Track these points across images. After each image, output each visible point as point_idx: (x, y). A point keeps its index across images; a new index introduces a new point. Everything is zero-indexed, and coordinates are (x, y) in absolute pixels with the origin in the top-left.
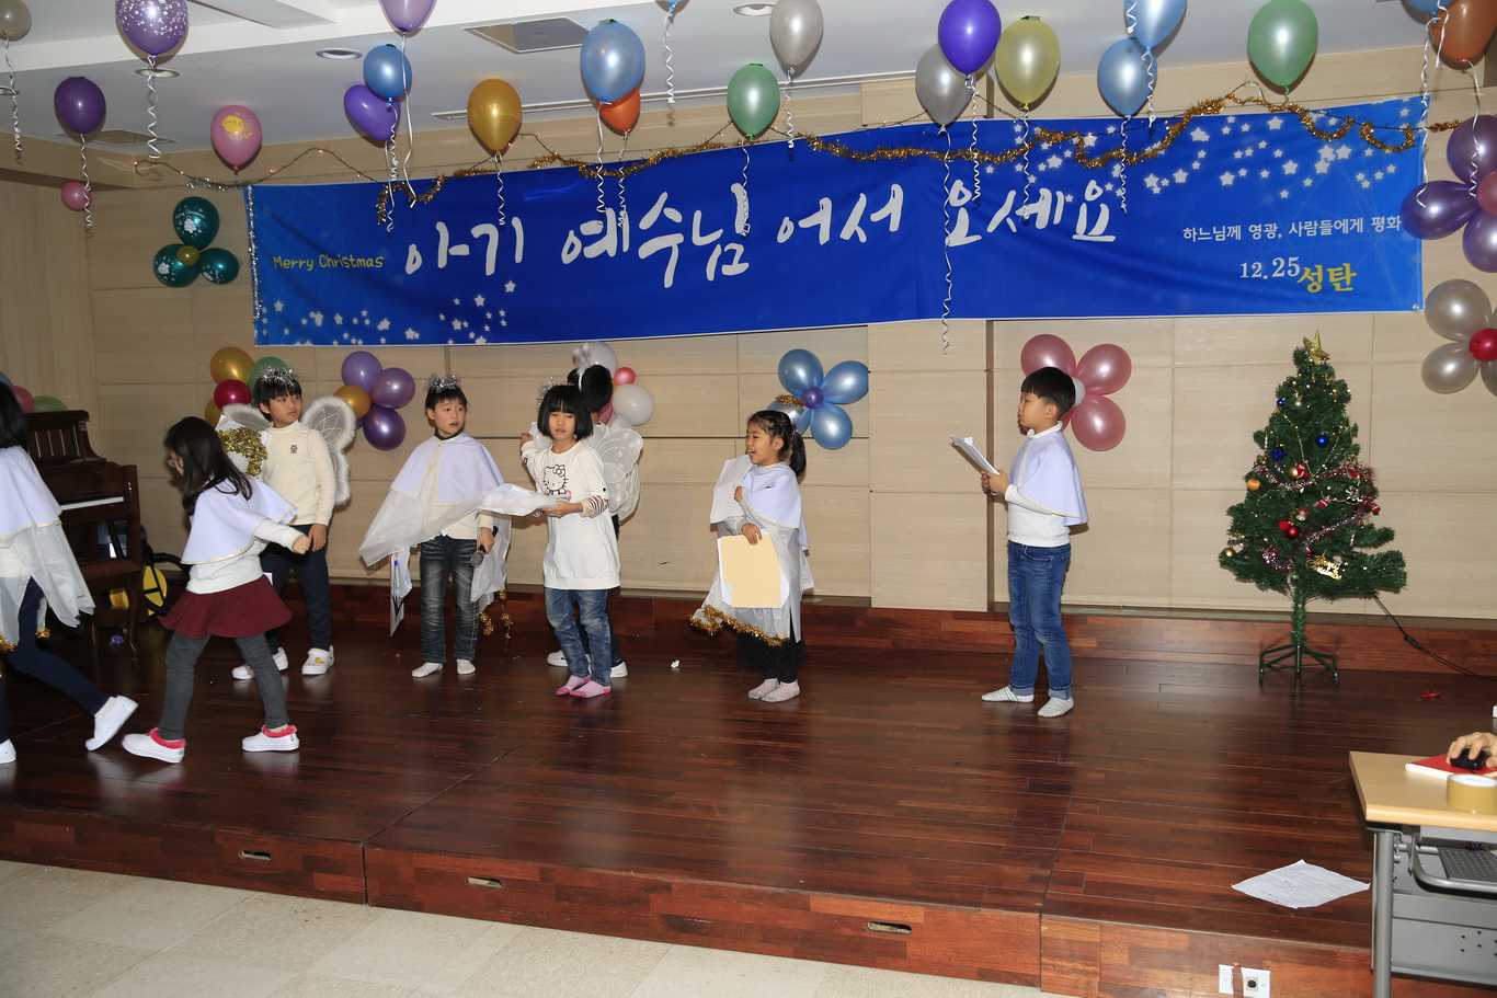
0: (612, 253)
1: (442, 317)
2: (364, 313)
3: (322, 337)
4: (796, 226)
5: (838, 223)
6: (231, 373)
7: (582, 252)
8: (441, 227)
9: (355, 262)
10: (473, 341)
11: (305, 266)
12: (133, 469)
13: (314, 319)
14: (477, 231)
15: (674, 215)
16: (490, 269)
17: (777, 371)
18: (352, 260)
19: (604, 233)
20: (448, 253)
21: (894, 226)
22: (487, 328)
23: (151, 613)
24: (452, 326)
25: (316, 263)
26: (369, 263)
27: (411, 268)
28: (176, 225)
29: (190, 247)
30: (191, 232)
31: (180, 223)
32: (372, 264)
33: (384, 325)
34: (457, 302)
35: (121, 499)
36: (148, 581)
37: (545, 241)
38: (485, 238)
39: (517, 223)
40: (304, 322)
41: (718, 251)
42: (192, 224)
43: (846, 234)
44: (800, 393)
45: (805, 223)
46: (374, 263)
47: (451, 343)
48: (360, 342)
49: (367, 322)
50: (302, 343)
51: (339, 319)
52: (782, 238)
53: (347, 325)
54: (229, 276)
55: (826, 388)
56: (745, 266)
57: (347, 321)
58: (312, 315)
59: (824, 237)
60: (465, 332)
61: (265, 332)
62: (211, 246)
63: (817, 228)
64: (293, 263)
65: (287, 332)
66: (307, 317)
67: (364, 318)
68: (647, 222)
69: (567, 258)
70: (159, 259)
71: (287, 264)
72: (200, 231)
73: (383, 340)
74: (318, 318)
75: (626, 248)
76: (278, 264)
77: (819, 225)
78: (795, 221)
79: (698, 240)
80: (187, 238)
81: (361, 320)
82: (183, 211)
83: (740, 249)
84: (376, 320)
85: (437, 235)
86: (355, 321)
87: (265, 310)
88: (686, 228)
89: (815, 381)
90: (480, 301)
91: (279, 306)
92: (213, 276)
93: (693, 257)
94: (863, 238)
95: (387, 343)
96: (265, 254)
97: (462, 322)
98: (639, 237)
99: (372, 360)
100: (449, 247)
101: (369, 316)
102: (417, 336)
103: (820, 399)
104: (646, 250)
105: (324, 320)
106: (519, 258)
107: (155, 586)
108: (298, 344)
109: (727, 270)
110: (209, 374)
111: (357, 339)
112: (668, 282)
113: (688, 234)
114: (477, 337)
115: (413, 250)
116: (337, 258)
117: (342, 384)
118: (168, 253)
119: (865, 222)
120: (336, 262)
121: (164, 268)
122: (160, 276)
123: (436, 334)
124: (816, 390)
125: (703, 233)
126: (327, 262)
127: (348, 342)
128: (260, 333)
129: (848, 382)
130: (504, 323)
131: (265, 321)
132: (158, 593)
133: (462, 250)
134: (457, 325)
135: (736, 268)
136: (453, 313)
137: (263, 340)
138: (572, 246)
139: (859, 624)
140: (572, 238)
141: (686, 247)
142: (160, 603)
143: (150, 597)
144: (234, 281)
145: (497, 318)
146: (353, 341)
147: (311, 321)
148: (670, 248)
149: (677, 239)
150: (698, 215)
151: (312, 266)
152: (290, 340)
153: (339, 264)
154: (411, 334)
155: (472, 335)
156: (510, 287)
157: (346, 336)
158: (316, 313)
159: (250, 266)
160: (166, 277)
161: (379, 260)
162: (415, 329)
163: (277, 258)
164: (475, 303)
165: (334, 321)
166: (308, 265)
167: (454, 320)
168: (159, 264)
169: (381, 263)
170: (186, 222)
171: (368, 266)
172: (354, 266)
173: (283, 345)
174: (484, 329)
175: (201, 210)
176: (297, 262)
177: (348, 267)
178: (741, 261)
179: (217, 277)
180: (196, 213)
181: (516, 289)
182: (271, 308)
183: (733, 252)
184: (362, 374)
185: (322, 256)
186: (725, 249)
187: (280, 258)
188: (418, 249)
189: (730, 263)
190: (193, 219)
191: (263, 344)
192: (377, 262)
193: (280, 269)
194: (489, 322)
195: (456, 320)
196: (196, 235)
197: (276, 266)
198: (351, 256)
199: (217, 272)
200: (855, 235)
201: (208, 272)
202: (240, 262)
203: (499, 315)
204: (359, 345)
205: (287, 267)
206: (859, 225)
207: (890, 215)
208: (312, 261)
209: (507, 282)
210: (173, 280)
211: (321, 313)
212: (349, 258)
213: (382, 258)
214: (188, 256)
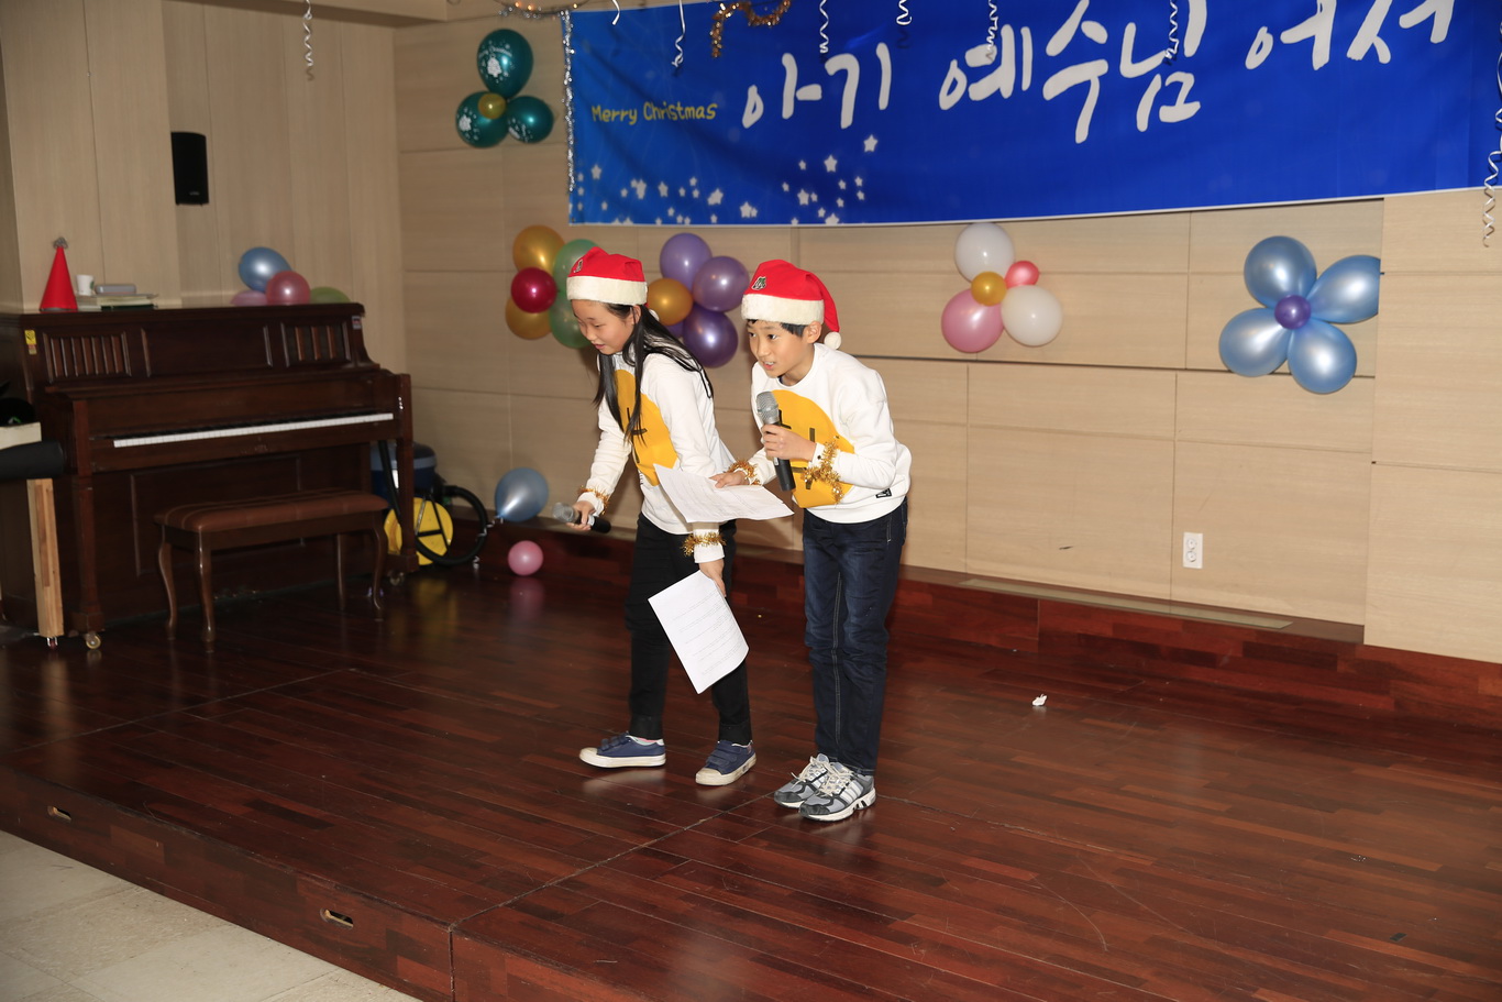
0: (1007, 93)
1: (786, 187)
2: (693, 182)
3: (644, 213)
4: (1277, 41)
5: (1343, 34)
6: (536, 260)
7: (966, 93)
8: (788, 61)
9: (683, 112)
10: (822, 221)
11: (627, 119)
12: (407, 378)
13: (635, 190)
14: (832, 66)
15: (1097, 32)
16: (847, 119)
17: (1242, 269)
18: (679, 109)
19: (997, 63)
20: (795, 98)
21: (1439, 34)
22: (840, 203)
23: (424, 562)
24: (797, 200)
25: (640, 115)
26: (697, 113)
27: (750, 118)
28: (480, 67)
29: (495, 96)
30: (495, 75)
31: (484, 64)
32: (702, 115)
33: (716, 198)
34: (803, 165)
35: (389, 416)
36: (426, 522)
37: (919, 78)
38: (843, 74)
39: (883, 52)
40: (624, 193)
41: (1156, 85)
42: (499, 66)
43: (1356, 51)
44: (1273, 304)
45: (1290, 36)
46: (706, 113)
47: (795, 222)
48: (688, 220)
49: (696, 194)
50: (622, 221)
51: (663, 189)
52: (1254, 60)
53: (673, 197)
54: (539, 134)
55: (1316, 298)
56: (1195, 107)
57: (673, 192)
58: (634, 183)
59: (1321, 57)
60: (813, 207)
61: (580, 206)
62: (522, 93)
63: (1309, 43)
64: (615, 114)
65: (604, 206)
66: (628, 186)
67: (693, 188)
68: (1056, 46)
69: (947, 101)
70: (460, 113)
71: (608, 115)
72: (506, 74)
73: (714, 218)
74: (640, 188)
75: (1026, 85)
76: (597, 117)
77: (1314, 38)
78: (1276, 33)
79: (1129, 69)
80: (491, 83)
81: (689, 190)
82: (488, 48)
83: (1187, 80)
84: (706, 192)
85: (782, 72)
86: (682, 192)
87: (581, 177)
88: (1111, 52)
89: (1301, 286)
90: (831, 164)
91: (596, 172)
92: (520, 132)
93: (1119, 94)
94: (1385, 55)
95: (720, 221)
96: (582, 104)
97: (810, 194)
98: (1046, 67)
99: (699, 244)
100: (798, 87)
101: (699, 186)
102: (754, 213)
103: (1305, 316)
104: (1054, 87)
105: (647, 191)
106: (883, 103)
107: (437, 527)
108: (616, 223)
109: (1169, 114)
110: (510, 257)
111: (684, 217)
112: (1082, 133)
113: (1114, 62)
114: (828, 215)
115: (753, 92)
116: (663, 107)
117: (660, 276)
118: (471, 104)
119: (1389, 30)
120: (663, 112)
121: (466, 123)
122: (462, 133)
123: (777, 211)
124: (1298, 300)
125: (1138, 57)
126: (652, 113)
127: (672, 221)
128: (575, 208)
129: (1355, 288)
130: (861, 196)
131: (581, 191)
132: (440, 537)
133: (813, 92)
134: (804, 198)
135: (1180, 111)
136: (797, 182)
137: (579, 217)
138: (954, 84)
139: (1341, 668)
140: (955, 72)
141: (1111, 80)
142: (441, 550)
143: (427, 540)
144: (549, 139)
145: (852, 188)
146: (680, 219)
147: (632, 192)
148: (1086, 86)
149: (1100, 67)
150: (1130, 31)
151: (635, 118)
152: (608, 218)
153: (665, 114)
154: (747, 210)
155: (822, 213)
156: (870, 144)
157: (671, 212)
158: (638, 181)
159: (565, 121)
160: (467, 135)
161: (712, 109)
162: (753, 204)
163: (596, 107)
164: (824, 167)
165: (658, 192)
166: (631, 117)
167: (799, 191)
168: (461, 116)
169: (714, 113)
170: (489, 63)
171: (698, 117)
172: (682, 117)
173: (599, 224)
174: (837, 204)
175: (508, 46)
176: (618, 113)
177: (675, 118)
178: (1189, 100)
179: (524, 134)
180: (502, 51)
181: (877, 147)
182: (588, 175)
183: (1178, 86)
184: (687, 263)
185: (647, 104)
186: (1168, 82)
187: (599, 108)
188: (759, 92)
189: (1172, 103)
190: (499, 59)
191: (578, 221)
192: (709, 111)
193: (599, 123)
194: (843, 194)
195: (802, 191)
196: (501, 79)
197: (595, 119)
198: (679, 104)
199: (524, 127)
200: (1372, 51)
201: (514, 128)
202: (555, 115)
203: (855, 184)
204: (685, 224)
205: (607, 121)
206: (1378, 35)
207: (1433, 15)
208: (636, 112)
209: (866, 137)
210: (476, 138)
211: (645, 181)
212: (676, 106)
213: (715, 106)
214: (491, 106)
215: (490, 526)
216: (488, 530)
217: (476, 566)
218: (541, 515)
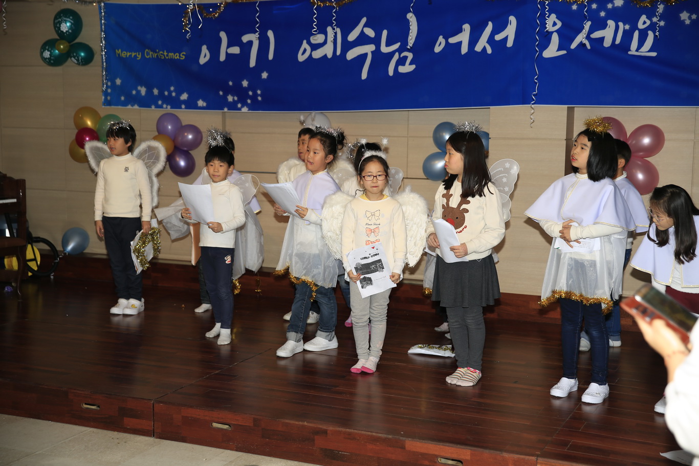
0: (330, 55)
1: (221, 93)
2: (172, 88)
3: (145, 102)
4: (447, 42)
5: (473, 41)
6: (87, 124)
7: (311, 55)
8: (223, 35)
9: (167, 55)
10: (240, 109)
11: (135, 56)
12: (24, 181)
13: (140, 91)
14: (245, 38)
15: (370, 33)
16: (253, 63)
17: (432, 135)
18: (165, 54)
19: (325, 42)
20: (227, 52)
21: (510, 44)
22: (249, 101)
23: (30, 274)
24: (227, 99)
25: (143, 55)
26: (176, 56)
27: (203, 60)
28: (55, 27)
29: (64, 41)
30: (65, 31)
31: (58, 25)
32: (178, 57)
33: (184, 96)
34: (231, 83)
35: (15, 200)
36: (29, 255)
37: (287, 48)
38: (250, 43)
39: (270, 34)
40: (134, 92)
41: (396, 56)
42: (66, 26)
43: (478, 48)
45: (452, 40)
46: (180, 56)
47: (226, 110)
48: (169, 107)
49: (174, 94)
50: (132, 106)
51: (156, 92)
52: (438, 49)
53: (161, 95)
54: (87, 61)
56: (413, 67)
57: (161, 93)
58: (139, 88)
59: (464, 49)
60: (235, 103)
61: (109, 98)
62: (77, 41)
63: (460, 43)
64: (128, 54)
65: (123, 98)
66: (136, 89)
67: (172, 92)
68: (352, 37)
69: (301, 58)
70: (43, 48)
71: (125, 54)
72: (70, 31)
73: (183, 106)
74: (143, 91)
75: (338, 53)
76: (119, 55)
77: (461, 42)
78: (446, 39)
79: (384, 49)
80: (61, 35)
81: (170, 92)
82: (60, 17)
83: (410, 56)
84: (179, 93)
85: (220, 40)
86: (166, 93)
87: (109, 84)
88: (376, 41)
90: (245, 83)
91: (118, 82)
92: (78, 60)
93: (381, 60)
94: (489, 51)
95: (186, 108)
96: (110, 47)
97: (234, 96)
98: (347, 46)
99: (176, 119)
100: (228, 47)
101: (175, 91)
102: (205, 104)
104: (351, 55)
105: (147, 92)
106: (271, 57)
107: (32, 257)
108: (129, 107)
109: (402, 69)
110: (73, 124)
111: (167, 105)
112: (364, 76)
113: (378, 46)
114: (242, 106)
115: (204, 49)
116: (156, 52)
117: (157, 134)
118: (49, 44)
119: (491, 40)
120: (156, 55)
121: (47, 54)
122: (44, 59)
123: (216, 104)
125: (388, 45)
126: (149, 54)
127: (161, 107)
128: (106, 99)
130: (260, 98)
131: (109, 91)
132: (34, 262)
133: (236, 50)
134: (230, 98)
135: (407, 68)
136: (227, 91)
137: (108, 103)
138: (305, 50)
140: (305, 45)
141: (377, 53)
142: (36, 268)
143: (30, 264)
144: (92, 64)
145: (255, 95)
146: (165, 106)
147: (138, 92)
148: (365, 55)
149: (371, 47)
150: (385, 33)
151: (140, 56)
152: (125, 104)
153: (157, 56)
154: (201, 103)
155: (239, 105)
156: (265, 75)
157: (160, 102)
158: (141, 87)
159: (101, 55)
160: (47, 60)
161: (183, 55)
162: (204, 100)
163: (118, 51)
164: (242, 85)
165: (153, 93)
166: (138, 56)
167: (228, 95)
168: (44, 51)
169: (184, 57)
170: (61, 25)
171: (176, 58)
172: (167, 58)
173: (120, 107)
174: (247, 102)
175: (71, 18)
176: (131, 53)
177: (163, 58)
178: (411, 64)
179: (80, 61)
180: (68, 19)
181: (268, 77)
182: (113, 83)
183: (406, 57)
184: (170, 127)
185: (147, 50)
186: (401, 56)
187: (120, 50)
188: (207, 48)
189: (404, 65)
190: (66, 23)
191: (107, 105)
192: (181, 56)
193: (120, 58)
194: (250, 97)
195: (230, 95)
196: (68, 33)
197: (117, 56)
198: (165, 51)
199: (80, 58)
200: (484, 48)
201: (74, 58)
202: (95, 52)
203: (257, 93)
204: (168, 109)
205: (125, 57)
206: (487, 42)
207: (507, 36)
208: (140, 53)
209: (263, 72)
210: (52, 62)
211: (145, 87)
212: (164, 52)
213: (185, 53)
214: (62, 47)
215: (61, 256)
216: (60, 258)
217: (52, 277)
218: (85, 251)
